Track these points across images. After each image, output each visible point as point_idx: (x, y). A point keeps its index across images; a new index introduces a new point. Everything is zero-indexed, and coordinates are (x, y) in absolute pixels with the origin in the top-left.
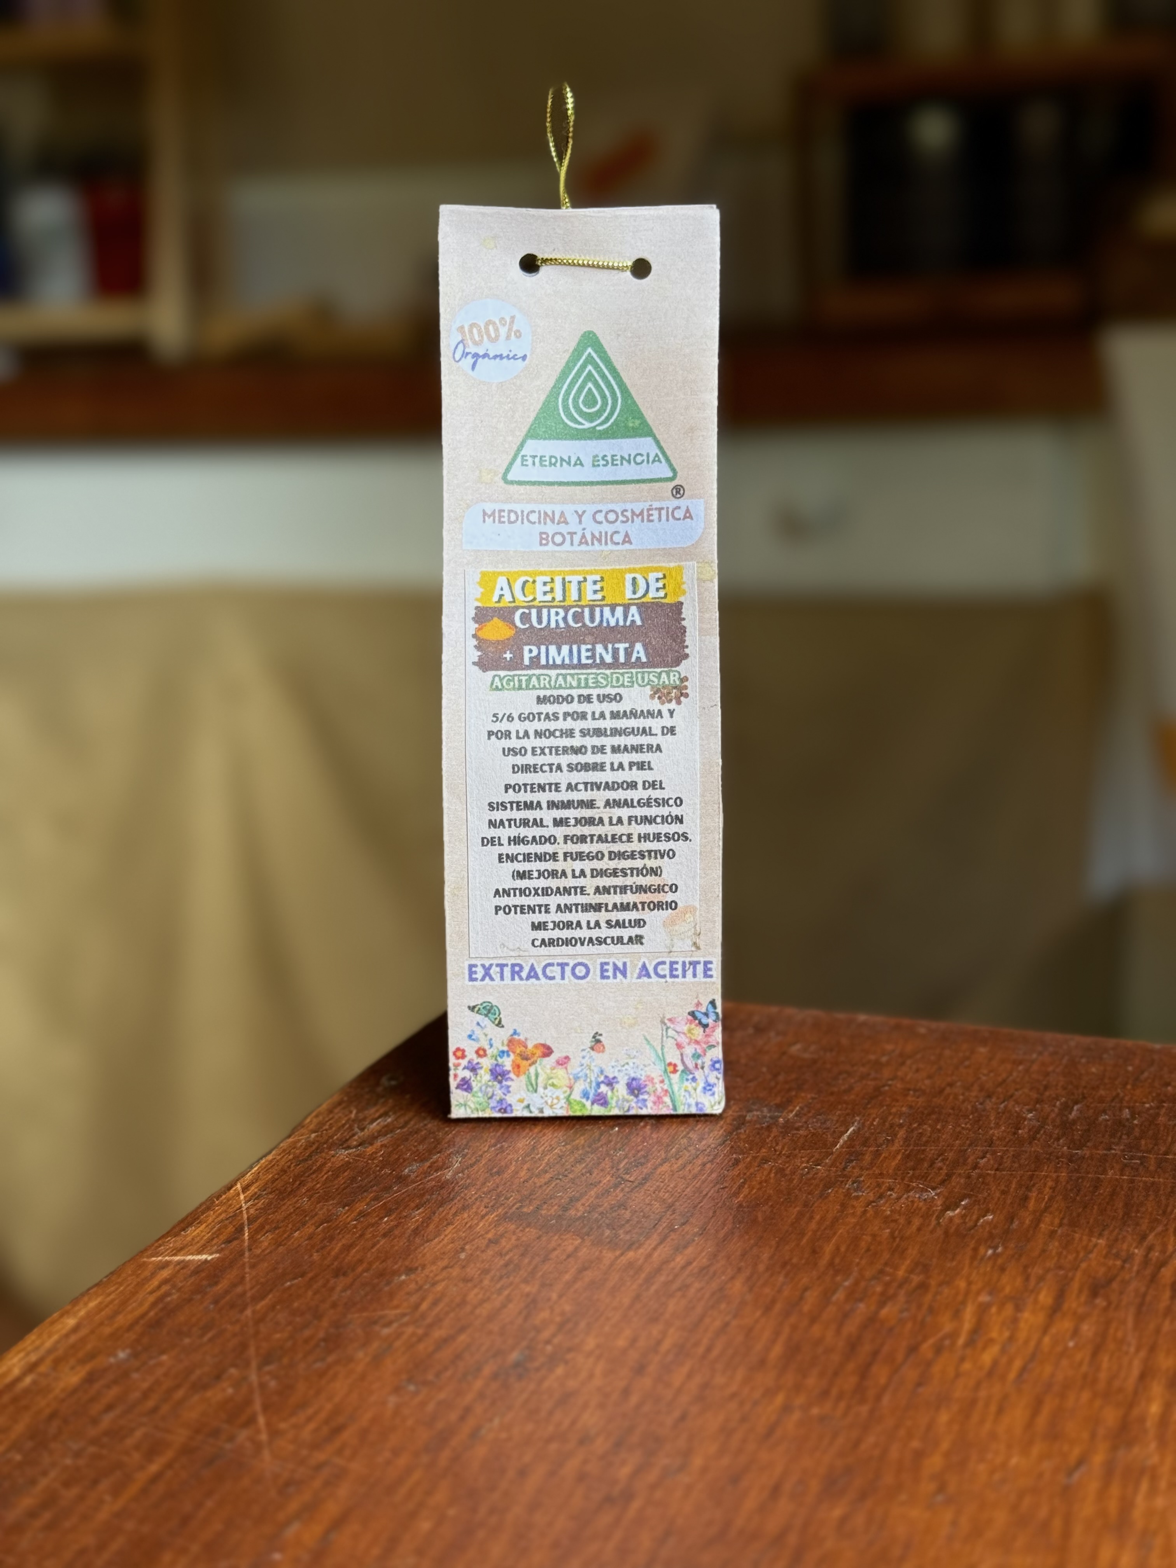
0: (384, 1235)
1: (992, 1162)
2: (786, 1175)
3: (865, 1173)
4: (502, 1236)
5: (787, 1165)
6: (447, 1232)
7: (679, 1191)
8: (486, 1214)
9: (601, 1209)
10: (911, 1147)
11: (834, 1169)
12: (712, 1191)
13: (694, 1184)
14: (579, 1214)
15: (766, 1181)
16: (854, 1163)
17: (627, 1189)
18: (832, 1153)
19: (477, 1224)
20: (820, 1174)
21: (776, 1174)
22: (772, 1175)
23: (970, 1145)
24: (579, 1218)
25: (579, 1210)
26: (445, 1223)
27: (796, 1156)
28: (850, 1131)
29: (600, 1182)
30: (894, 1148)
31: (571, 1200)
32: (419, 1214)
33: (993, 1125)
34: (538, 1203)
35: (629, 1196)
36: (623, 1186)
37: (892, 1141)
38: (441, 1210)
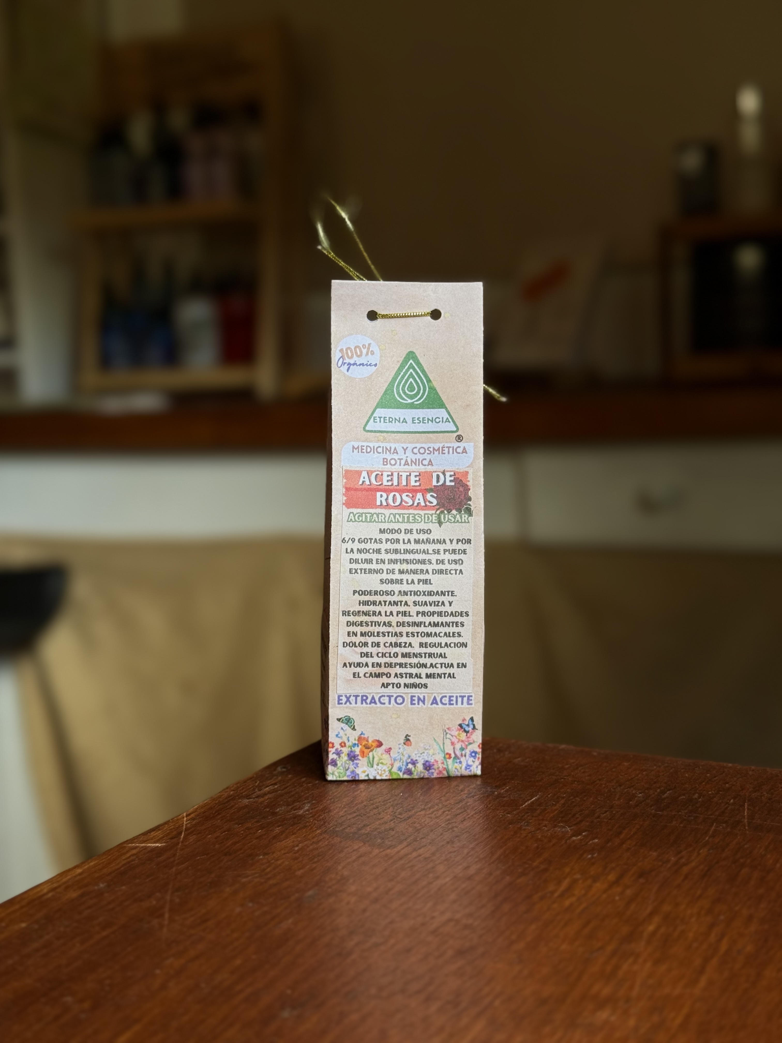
0: (257, 838)
3: (534, 818)
6: (291, 838)
7: (426, 823)
8: (316, 830)
9: (379, 830)
10: (565, 808)
11: (517, 816)
13: (435, 820)
14: (366, 832)
16: (529, 814)
18: (519, 809)
19: (309, 835)
20: (507, 819)
23: (599, 808)
24: (366, 834)
25: (367, 830)
26: (292, 833)
27: (498, 810)
28: (534, 799)
29: (383, 818)
30: (555, 808)
31: (364, 826)
32: (278, 830)
33: (616, 799)
34: (346, 826)
35: (397, 825)
36: (395, 820)
37: (555, 805)
38: (291, 828)
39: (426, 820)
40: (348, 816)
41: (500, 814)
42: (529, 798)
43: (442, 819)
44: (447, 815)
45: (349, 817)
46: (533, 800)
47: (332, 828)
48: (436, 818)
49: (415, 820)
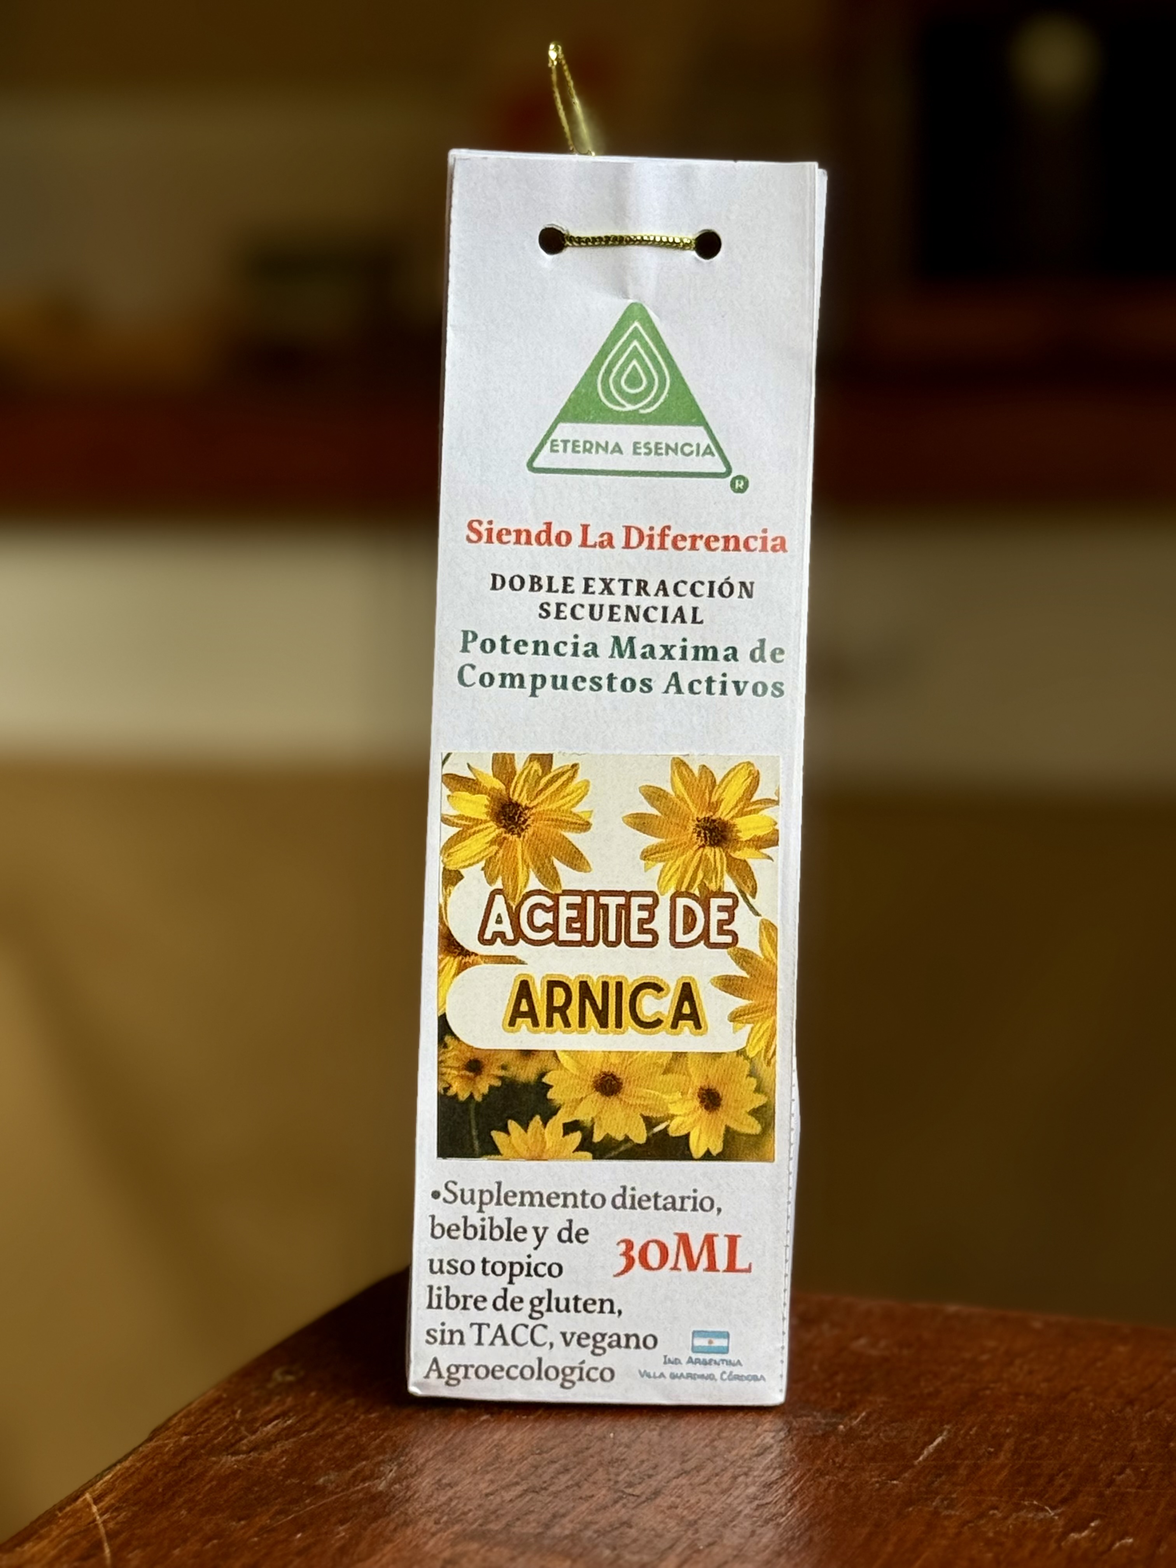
0: (299, 1553)
1: (1133, 1479)
2: (850, 1490)
3: (960, 1489)
4: (464, 1554)
5: (850, 1480)
6: (385, 1551)
7: (703, 1507)
8: (438, 1532)
9: (596, 1527)
10: (1022, 1461)
11: (915, 1485)
12: (748, 1508)
13: (723, 1499)
14: (567, 1532)
15: (823, 1497)
16: (943, 1478)
17: (630, 1505)
18: (913, 1466)
19: (426, 1543)
20: (896, 1491)
21: (837, 1489)
22: (831, 1491)
23: (1104, 1458)
24: (566, 1537)
25: (565, 1528)
26: (383, 1540)
27: (863, 1469)
28: (939, 1440)
29: (593, 1496)
30: (998, 1462)
31: (554, 1516)
32: (345, 1530)
33: (1134, 1436)
34: (509, 1518)
35: (633, 1512)
36: (625, 1501)
37: (996, 1454)
38: (374, 1525)
39: (700, 1500)
40: (503, 1493)
41: (874, 1480)
42: (927, 1439)
43: (738, 1497)
44: (747, 1486)
45: (508, 1496)
46: (935, 1443)
47: (477, 1524)
48: (723, 1492)
49: (673, 1499)
